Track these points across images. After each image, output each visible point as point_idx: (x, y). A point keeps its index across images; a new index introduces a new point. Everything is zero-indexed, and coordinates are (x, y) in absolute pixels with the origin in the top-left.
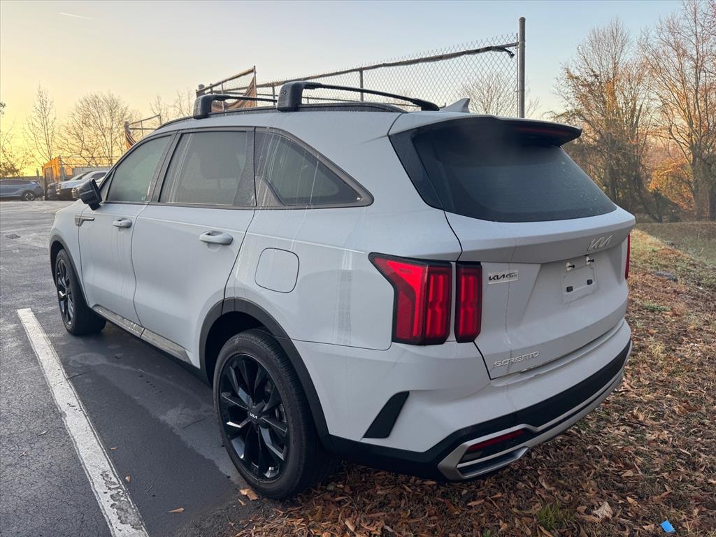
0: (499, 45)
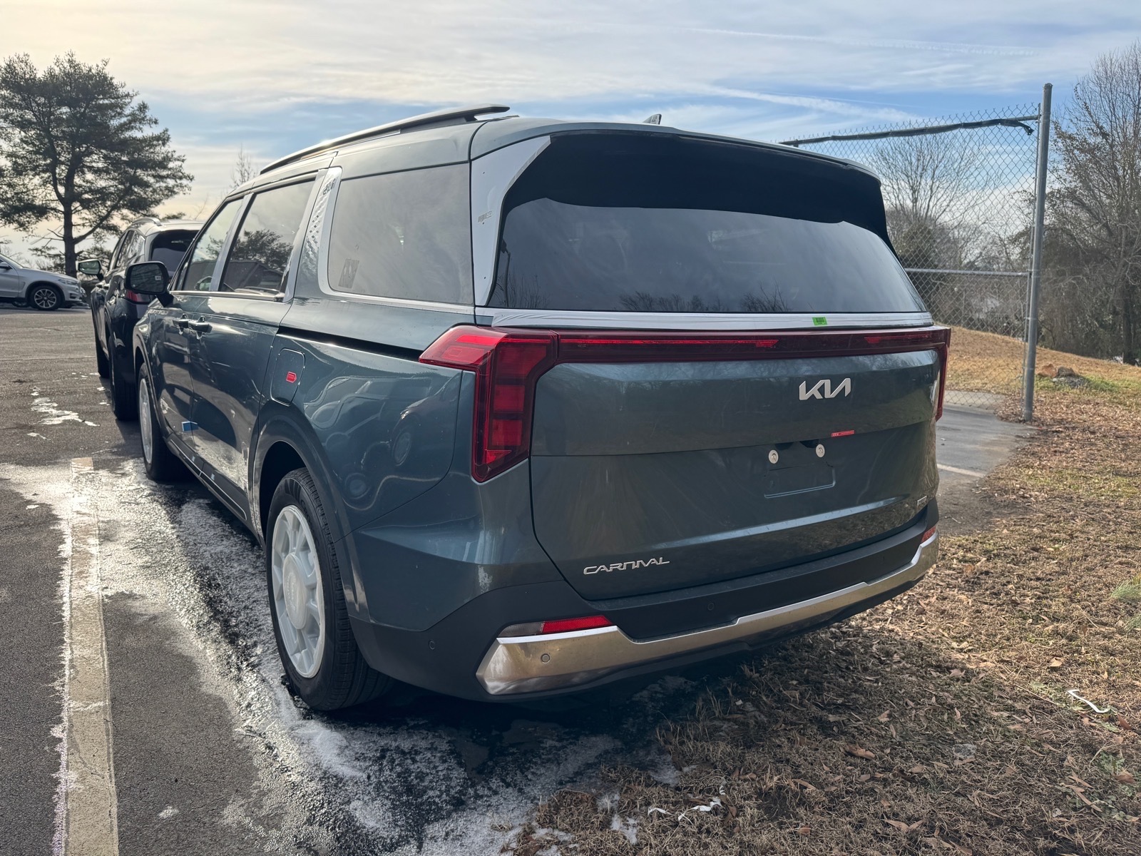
0: (1012, 117)
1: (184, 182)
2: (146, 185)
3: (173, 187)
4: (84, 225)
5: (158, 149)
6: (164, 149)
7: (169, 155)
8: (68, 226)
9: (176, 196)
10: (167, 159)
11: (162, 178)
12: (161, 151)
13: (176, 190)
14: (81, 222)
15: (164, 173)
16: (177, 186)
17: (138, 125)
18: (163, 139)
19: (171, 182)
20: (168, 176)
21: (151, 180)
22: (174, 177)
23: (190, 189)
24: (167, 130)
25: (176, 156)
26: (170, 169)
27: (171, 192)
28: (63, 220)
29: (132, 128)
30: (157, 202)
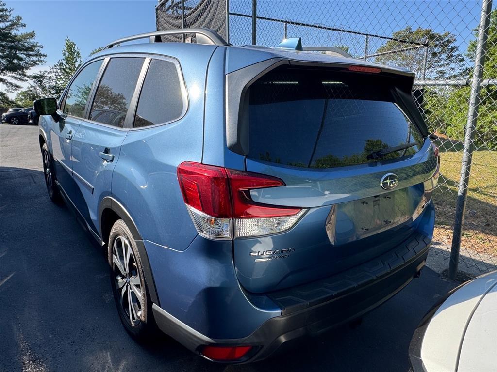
2: (21, 59)
5: (28, 40)
7: (35, 44)
11: (29, 55)
19: (35, 58)
20: (33, 55)
21: (23, 56)
22: (36, 55)
27: (34, 64)
30: (27, 68)
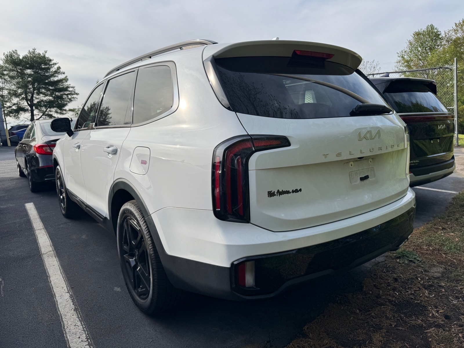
1: (75, 96)
3: (71, 98)
4: (38, 115)
6: (66, 83)
8: (32, 115)
9: (72, 102)
10: (68, 87)
12: (66, 84)
13: (72, 99)
14: (37, 113)
15: (67, 93)
16: (72, 98)
17: (57, 75)
18: (66, 79)
23: (77, 99)
24: (67, 76)
25: (71, 86)
26: (70, 91)
28: (30, 113)
29: (55, 76)
